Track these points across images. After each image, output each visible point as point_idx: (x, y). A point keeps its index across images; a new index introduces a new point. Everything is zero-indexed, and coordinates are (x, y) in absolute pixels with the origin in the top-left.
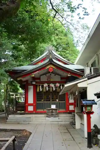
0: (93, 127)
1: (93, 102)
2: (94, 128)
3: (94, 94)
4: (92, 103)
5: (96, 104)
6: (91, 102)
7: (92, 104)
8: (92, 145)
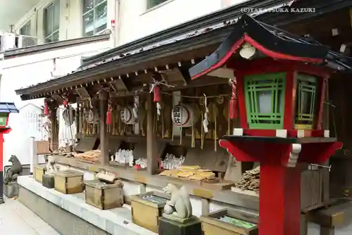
0: (10, 161)
1: (10, 107)
2: (11, 164)
3: (16, 91)
4: (9, 109)
5: (18, 111)
6: (6, 108)
7: (8, 111)
8: (4, 197)
